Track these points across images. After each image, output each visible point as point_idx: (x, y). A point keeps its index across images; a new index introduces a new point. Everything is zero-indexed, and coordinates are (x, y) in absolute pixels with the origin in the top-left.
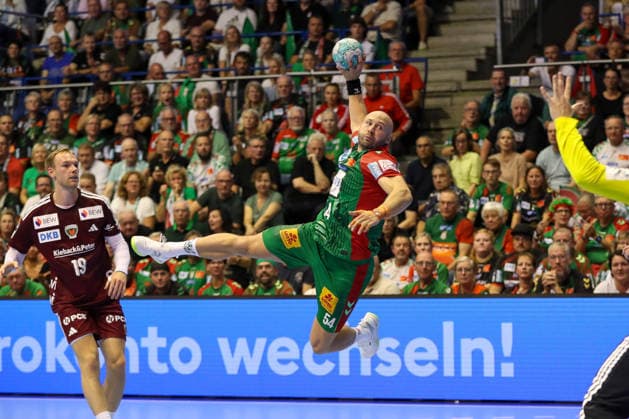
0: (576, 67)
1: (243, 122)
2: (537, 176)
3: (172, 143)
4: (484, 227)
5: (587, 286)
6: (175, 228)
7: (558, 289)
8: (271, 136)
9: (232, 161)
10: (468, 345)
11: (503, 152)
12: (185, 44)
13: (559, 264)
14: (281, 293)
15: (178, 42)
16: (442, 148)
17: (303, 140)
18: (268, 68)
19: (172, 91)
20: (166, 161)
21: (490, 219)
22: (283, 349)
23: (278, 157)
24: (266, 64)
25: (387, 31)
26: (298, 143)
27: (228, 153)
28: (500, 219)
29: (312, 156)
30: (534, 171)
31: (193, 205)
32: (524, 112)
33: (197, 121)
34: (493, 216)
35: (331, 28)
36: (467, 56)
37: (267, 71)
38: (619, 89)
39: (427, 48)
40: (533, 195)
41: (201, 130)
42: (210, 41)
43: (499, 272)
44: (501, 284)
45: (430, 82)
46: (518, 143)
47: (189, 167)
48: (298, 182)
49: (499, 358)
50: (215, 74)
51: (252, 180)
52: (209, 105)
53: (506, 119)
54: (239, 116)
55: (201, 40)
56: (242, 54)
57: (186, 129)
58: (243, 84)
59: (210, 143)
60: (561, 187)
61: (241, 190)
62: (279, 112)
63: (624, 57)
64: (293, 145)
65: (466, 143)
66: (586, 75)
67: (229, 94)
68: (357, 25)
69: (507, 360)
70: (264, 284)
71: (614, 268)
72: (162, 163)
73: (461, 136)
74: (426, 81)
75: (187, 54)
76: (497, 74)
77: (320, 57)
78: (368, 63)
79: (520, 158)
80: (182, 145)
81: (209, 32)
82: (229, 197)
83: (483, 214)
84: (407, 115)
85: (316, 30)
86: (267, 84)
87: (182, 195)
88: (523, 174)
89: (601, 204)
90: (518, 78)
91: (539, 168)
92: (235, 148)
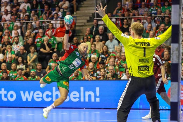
0: (116, 19)
1: (27, 34)
2: (106, 48)
3: (8, 39)
4: (91, 62)
5: (119, 78)
6: (9, 62)
7: (111, 78)
8: (35, 38)
9: (24, 44)
10: (87, 93)
11: (97, 42)
12: (11, 12)
13: (111, 72)
14: (37, 79)
15: (10, 12)
16: (80, 41)
17: (43, 38)
18: (34, 19)
19: (8, 25)
20: (6, 44)
21: (93, 59)
22: (38, 94)
23: (36, 43)
24: (33, 18)
25: (66, 9)
26: (42, 39)
27: (23, 42)
28: (96, 59)
29: (45, 43)
30: (105, 47)
31: (14, 56)
32: (102, 31)
33: (15, 33)
34: (94, 59)
35: (51, 8)
36: (87, 16)
37: (33, 20)
38: (128, 25)
39: (76, 14)
40: (105, 53)
41: (16, 36)
42: (18, 12)
43: (95, 74)
44: (96, 77)
45: (77, 23)
46: (101, 39)
47: (13, 46)
48: (42, 50)
49: (96, 97)
50: (20, 21)
51: (30, 49)
52: (18, 29)
53: (97, 33)
54: (26, 32)
55: (16, 11)
56: (27, 15)
57: (12, 35)
58: (27, 23)
59: (18, 39)
60: (112, 51)
61: (26, 52)
62: (37, 31)
63: (129, 16)
64: (40, 40)
65: (87, 39)
66: (119, 21)
67: (23, 26)
68: (58, 8)
69: (98, 97)
70: (33, 77)
71: (127, 73)
72: (5, 44)
73: (85, 37)
74: (76, 23)
75: (12, 15)
76: (95, 21)
77: (48, 16)
78: (60, 18)
79: (101, 43)
80: (10, 40)
81: (18, 9)
82: (23, 54)
83: (91, 58)
84: (71, 32)
85: (47, 9)
86: (33, 23)
87: (11, 53)
88: (102, 47)
89: (123, 56)
90: (100, 22)
91: (106, 46)
92: (25, 41)
